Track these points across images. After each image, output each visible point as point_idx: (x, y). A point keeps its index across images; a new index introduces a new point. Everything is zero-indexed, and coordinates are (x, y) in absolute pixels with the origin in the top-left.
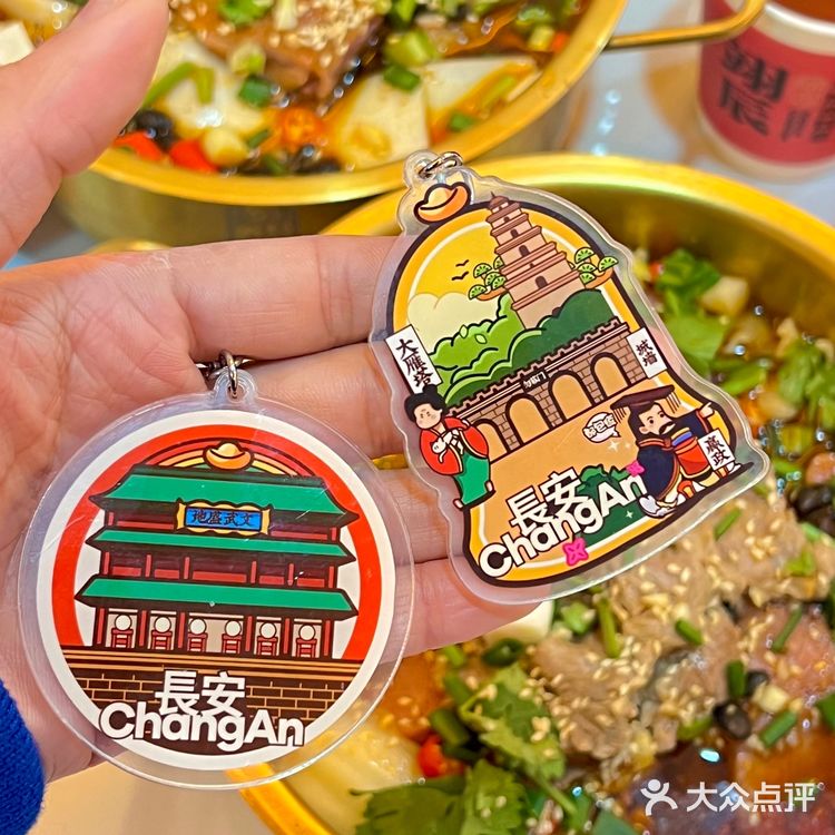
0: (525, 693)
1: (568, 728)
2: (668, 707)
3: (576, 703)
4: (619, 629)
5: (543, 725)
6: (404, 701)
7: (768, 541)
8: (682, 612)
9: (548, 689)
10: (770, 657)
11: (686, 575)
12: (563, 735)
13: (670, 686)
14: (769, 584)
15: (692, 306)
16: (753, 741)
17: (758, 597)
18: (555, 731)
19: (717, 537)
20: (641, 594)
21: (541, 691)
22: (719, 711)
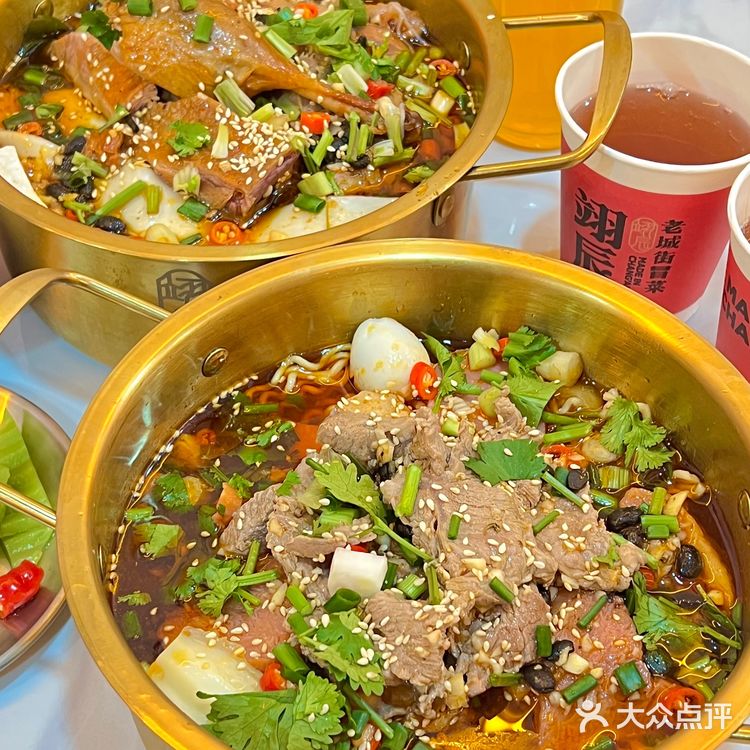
0: (357, 630)
1: (390, 660)
2: (482, 656)
3: (399, 641)
4: (444, 587)
5: (368, 655)
6: (257, 642)
7: (580, 539)
8: (497, 574)
9: (376, 631)
10: (575, 632)
11: (502, 549)
12: (386, 665)
13: (484, 638)
14: (577, 574)
16: (556, 696)
17: (569, 583)
18: (380, 662)
19: (535, 534)
20: (461, 557)
21: (371, 632)
22: (527, 668)
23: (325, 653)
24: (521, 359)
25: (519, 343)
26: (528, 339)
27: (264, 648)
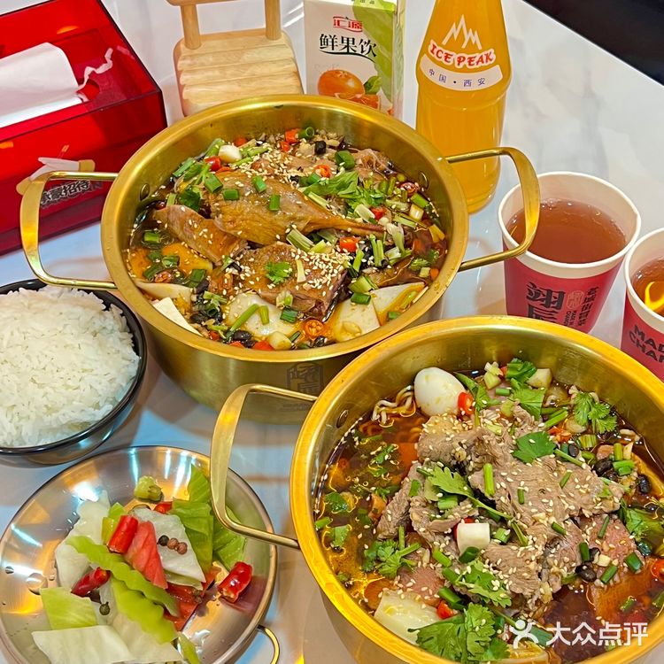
0: (484, 571)
1: (509, 584)
2: (555, 569)
3: (510, 572)
4: (525, 533)
5: (496, 583)
6: (424, 589)
7: (586, 486)
8: (553, 520)
9: (494, 568)
10: (597, 541)
11: (551, 504)
12: (507, 588)
13: (554, 558)
14: (591, 507)
15: (526, 385)
16: (598, 582)
17: (587, 514)
18: (503, 586)
19: (562, 488)
20: (531, 514)
21: (491, 569)
22: (579, 569)
23: (475, 588)
24: (517, 378)
25: (515, 369)
26: (520, 366)
27: (431, 592)
